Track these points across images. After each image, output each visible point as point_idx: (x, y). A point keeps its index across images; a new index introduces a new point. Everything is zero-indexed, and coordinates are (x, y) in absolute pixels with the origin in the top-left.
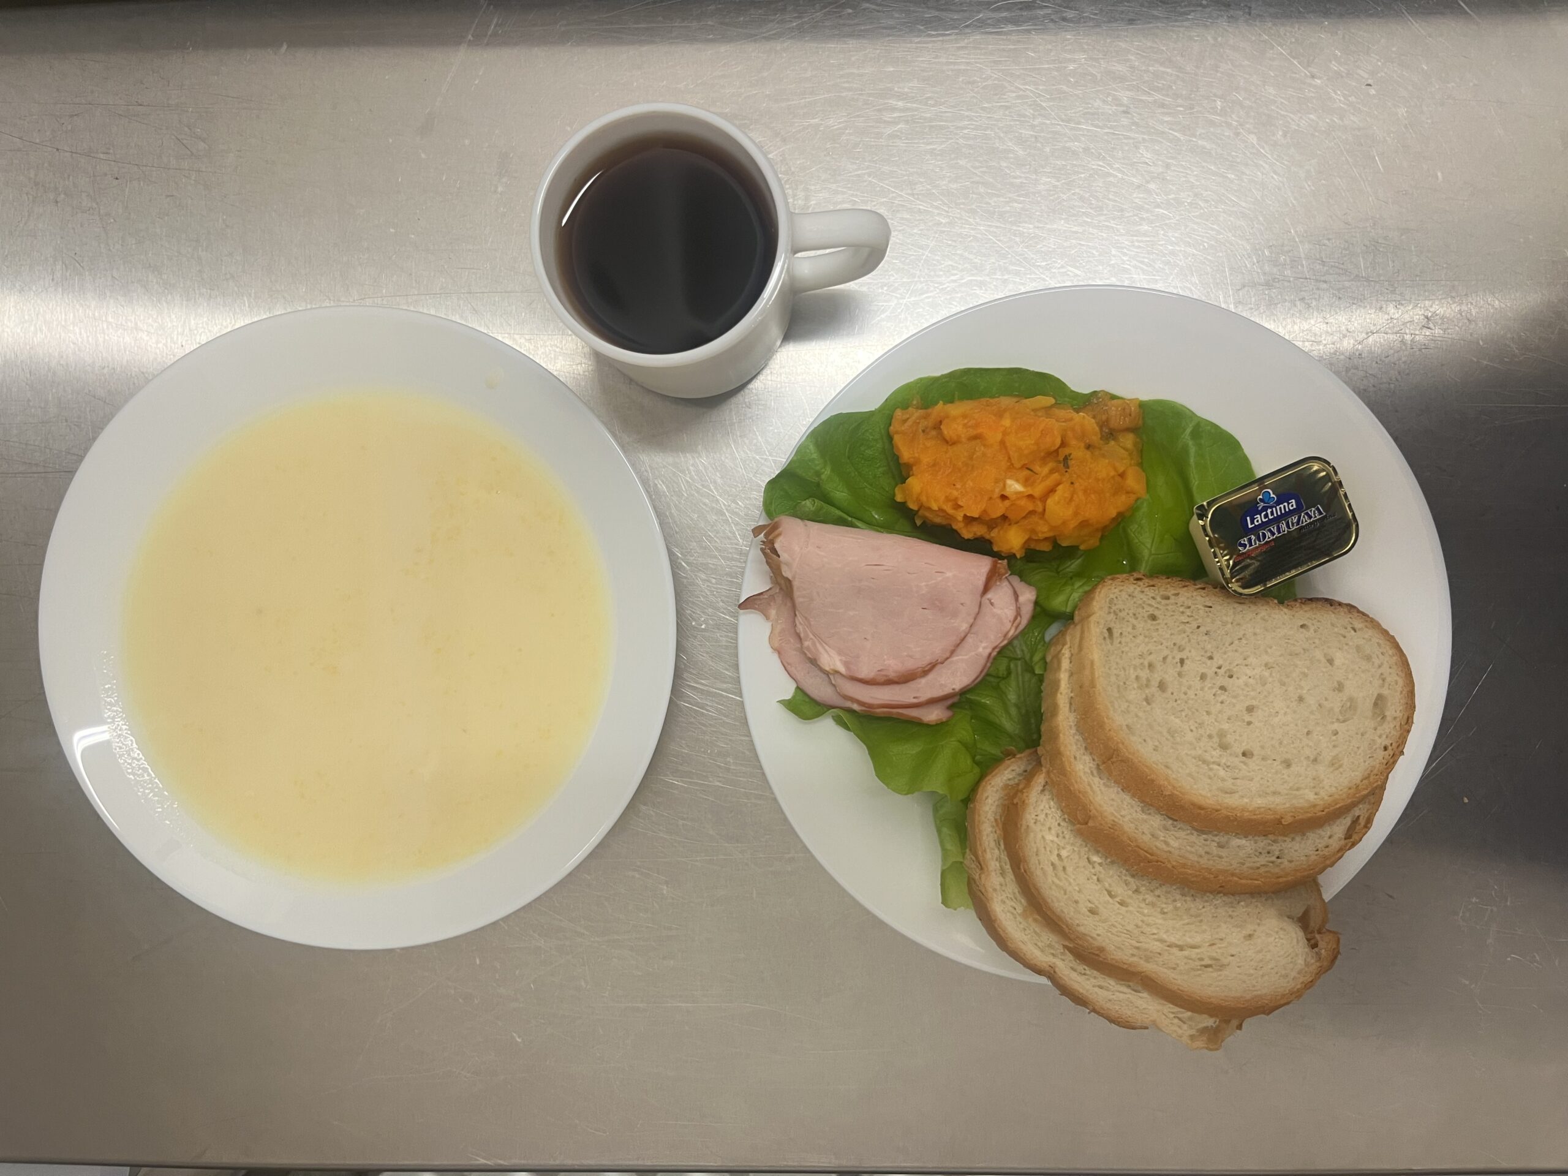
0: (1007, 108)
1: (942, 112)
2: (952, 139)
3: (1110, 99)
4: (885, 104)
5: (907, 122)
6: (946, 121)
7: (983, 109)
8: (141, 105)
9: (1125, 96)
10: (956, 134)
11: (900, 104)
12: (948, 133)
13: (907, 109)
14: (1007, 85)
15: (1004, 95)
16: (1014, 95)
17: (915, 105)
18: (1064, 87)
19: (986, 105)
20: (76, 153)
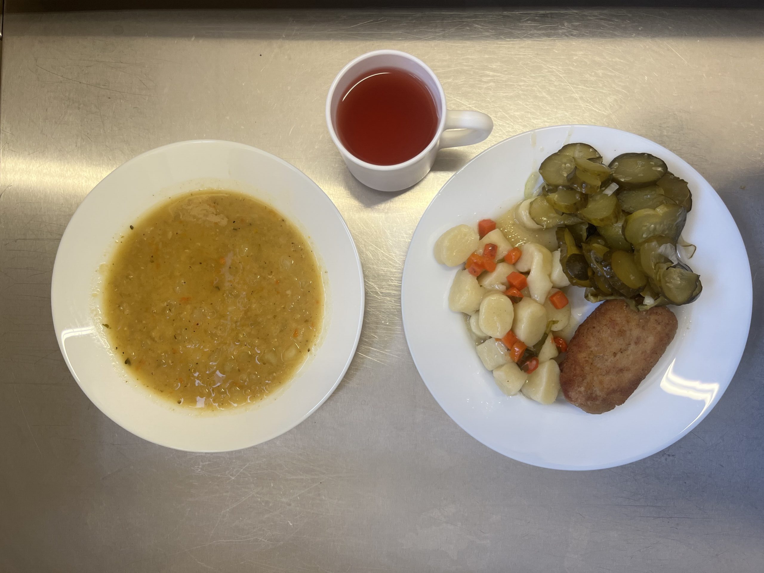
0: (543, 77)
1: (512, 78)
2: (516, 91)
3: (593, 74)
4: (484, 73)
5: (494, 82)
6: (513, 82)
7: (531, 77)
8: (122, 63)
9: (600, 72)
10: (518, 88)
11: (491, 73)
12: (514, 88)
13: (495, 76)
14: (543, 65)
15: (542, 70)
16: (546, 70)
17: (498, 74)
18: (571, 68)
19: (533, 75)
20: (89, 85)
